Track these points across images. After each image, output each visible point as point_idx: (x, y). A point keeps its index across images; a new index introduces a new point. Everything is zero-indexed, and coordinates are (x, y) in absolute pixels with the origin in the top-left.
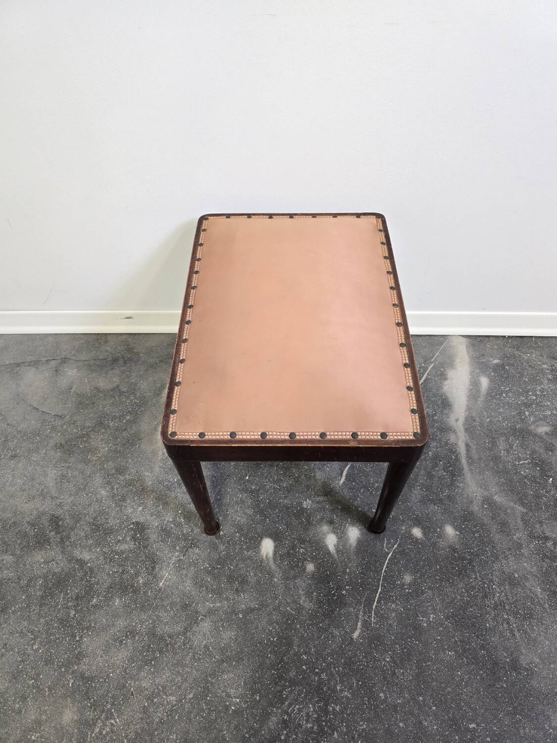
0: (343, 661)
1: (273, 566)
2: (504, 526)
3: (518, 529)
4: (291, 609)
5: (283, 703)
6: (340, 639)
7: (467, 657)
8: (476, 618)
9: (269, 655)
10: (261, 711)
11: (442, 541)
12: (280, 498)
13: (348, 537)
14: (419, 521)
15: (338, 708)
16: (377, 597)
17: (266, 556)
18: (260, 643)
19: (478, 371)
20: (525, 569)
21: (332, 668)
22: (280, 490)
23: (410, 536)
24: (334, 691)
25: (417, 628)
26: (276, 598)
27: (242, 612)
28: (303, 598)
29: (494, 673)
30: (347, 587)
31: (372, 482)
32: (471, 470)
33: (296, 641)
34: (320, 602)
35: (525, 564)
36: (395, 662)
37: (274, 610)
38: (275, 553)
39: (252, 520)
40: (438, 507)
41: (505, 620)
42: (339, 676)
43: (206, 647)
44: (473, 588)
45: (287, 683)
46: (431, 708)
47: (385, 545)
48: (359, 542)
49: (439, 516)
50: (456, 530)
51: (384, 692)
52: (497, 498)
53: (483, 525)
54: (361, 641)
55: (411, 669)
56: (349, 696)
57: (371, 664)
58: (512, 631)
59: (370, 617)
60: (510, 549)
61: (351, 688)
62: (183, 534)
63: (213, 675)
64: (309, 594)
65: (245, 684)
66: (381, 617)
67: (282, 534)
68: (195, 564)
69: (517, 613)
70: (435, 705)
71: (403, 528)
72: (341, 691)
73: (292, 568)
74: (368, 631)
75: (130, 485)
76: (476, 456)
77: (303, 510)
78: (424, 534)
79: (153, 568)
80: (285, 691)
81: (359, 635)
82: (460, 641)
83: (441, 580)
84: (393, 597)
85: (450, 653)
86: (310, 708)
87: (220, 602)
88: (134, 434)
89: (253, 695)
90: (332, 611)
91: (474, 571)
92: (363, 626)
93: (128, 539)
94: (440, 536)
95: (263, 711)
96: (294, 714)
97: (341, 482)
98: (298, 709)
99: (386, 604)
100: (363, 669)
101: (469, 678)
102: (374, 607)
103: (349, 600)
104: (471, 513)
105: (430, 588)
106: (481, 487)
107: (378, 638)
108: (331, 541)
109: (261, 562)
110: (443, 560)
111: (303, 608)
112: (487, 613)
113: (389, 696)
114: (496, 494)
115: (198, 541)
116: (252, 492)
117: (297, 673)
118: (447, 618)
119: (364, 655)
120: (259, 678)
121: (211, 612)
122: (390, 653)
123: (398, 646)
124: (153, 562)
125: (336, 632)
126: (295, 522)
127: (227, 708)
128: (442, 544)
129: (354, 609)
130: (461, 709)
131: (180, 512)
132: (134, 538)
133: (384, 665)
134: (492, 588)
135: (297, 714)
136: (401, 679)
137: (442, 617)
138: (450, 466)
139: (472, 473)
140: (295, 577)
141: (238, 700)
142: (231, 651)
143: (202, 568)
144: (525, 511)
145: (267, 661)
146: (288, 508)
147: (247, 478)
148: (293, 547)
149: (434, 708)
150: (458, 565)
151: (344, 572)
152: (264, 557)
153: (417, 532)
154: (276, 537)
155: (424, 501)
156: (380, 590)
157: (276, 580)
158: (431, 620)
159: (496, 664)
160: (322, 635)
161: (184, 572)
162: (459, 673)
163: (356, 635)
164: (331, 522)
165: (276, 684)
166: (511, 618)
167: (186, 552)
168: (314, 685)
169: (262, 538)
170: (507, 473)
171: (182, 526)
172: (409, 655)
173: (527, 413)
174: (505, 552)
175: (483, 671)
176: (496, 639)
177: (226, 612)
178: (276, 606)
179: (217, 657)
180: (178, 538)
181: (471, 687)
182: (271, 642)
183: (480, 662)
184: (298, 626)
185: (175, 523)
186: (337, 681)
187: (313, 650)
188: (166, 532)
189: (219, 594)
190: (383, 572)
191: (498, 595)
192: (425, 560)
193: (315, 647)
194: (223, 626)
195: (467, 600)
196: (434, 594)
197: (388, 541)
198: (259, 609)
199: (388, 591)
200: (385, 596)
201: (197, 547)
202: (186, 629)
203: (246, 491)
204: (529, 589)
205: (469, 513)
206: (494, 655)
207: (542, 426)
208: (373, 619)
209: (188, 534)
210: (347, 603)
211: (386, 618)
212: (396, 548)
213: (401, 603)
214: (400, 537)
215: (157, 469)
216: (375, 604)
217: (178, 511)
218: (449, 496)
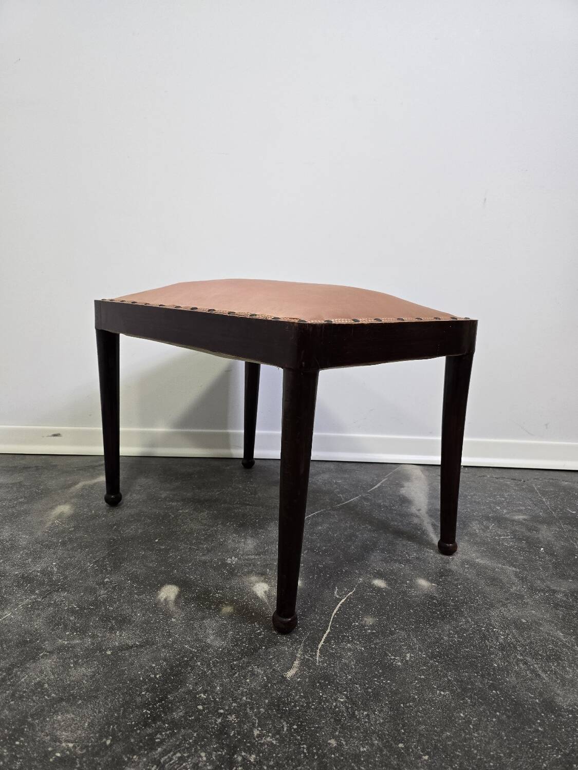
0: (267, 701)
1: (173, 608)
2: (494, 581)
3: (514, 584)
4: (192, 646)
5: (153, 749)
6: (265, 678)
7: (471, 697)
8: (476, 658)
9: (143, 693)
10: (110, 759)
11: (414, 591)
12: (197, 555)
14: (381, 575)
15: (252, 758)
16: (324, 637)
17: (165, 600)
18: (131, 681)
20: (535, 616)
21: (248, 709)
22: (197, 550)
23: (371, 586)
24: (249, 735)
25: (390, 669)
26: (170, 636)
27: (113, 648)
28: (212, 637)
29: (520, 715)
33: (192, 678)
34: (236, 642)
35: (533, 612)
36: (354, 703)
37: (164, 647)
38: (178, 597)
39: (154, 571)
40: (405, 565)
41: (519, 660)
42: (259, 718)
43: (40, 684)
44: (466, 630)
45: (167, 725)
46: (420, 757)
47: (335, 593)
49: (407, 572)
50: (432, 582)
51: (336, 738)
52: (480, 561)
53: (466, 579)
54: (299, 680)
55: (381, 711)
56: (274, 742)
57: (313, 705)
58: (533, 671)
59: (313, 656)
60: (507, 599)
61: (278, 732)
62: (51, 581)
63: (39, 714)
64: (221, 633)
65: (91, 725)
66: (331, 656)
67: (193, 582)
68: (56, 605)
69: (537, 654)
70: (428, 754)
71: (360, 579)
72: (259, 736)
73: (200, 610)
74: (309, 669)
77: (225, 565)
78: (389, 584)
80: (161, 734)
81: (296, 674)
82: (456, 680)
83: (418, 622)
84: (348, 637)
85: (442, 693)
86: (202, 757)
87: (81, 639)
89: (101, 738)
90: (256, 649)
91: (463, 616)
92: (301, 664)
94: (411, 587)
95: (113, 760)
96: (171, 764)
98: (179, 758)
99: (337, 643)
100: (299, 710)
101: (480, 720)
102: (320, 646)
104: (450, 570)
105: (402, 629)
107: (326, 677)
108: (261, 588)
109: (156, 604)
110: (418, 606)
111: (210, 646)
112: (491, 654)
113: (344, 743)
114: (477, 558)
115: (70, 586)
116: (159, 550)
117: (186, 713)
118: (433, 656)
119: (302, 694)
120: (117, 718)
121: (61, 649)
122: (345, 693)
123: (358, 686)
126: (213, 573)
127: (47, 755)
128: (415, 593)
129: (289, 648)
130: (474, 758)
131: (54, 564)
133: (336, 707)
134: (493, 631)
135: (178, 764)
136: (365, 722)
137: (425, 656)
140: (203, 618)
141: (71, 745)
142: (81, 689)
143: (66, 608)
144: (518, 570)
145: (138, 699)
146: (205, 563)
148: (207, 593)
149: (426, 757)
150: (440, 610)
152: (162, 600)
153: (379, 583)
154: (184, 584)
155: (387, 560)
156: (328, 631)
157: (173, 620)
158: (408, 659)
159: (517, 704)
160: (236, 673)
161: (37, 612)
162: (462, 715)
163: (290, 674)
164: (262, 574)
165: (146, 725)
166: (529, 659)
167: (48, 595)
168: (214, 728)
169: (162, 585)
170: (488, 543)
171: (52, 575)
172: (376, 696)
173: (499, 508)
174: (501, 601)
175: (500, 712)
176: (512, 679)
177: (87, 649)
178: (168, 644)
179: (53, 695)
180: (42, 584)
181: (485, 731)
182: (151, 680)
183: (493, 702)
184: (199, 663)
185: (43, 572)
186: (254, 724)
187: (218, 688)
188: (27, 579)
189: (82, 631)
190: (333, 615)
191: (503, 637)
192: (392, 605)
193: (221, 685)
194: (76, 663)
195: (458, 641)
196: (409, 635)
197: (341, 589)
198: (141, 646)
199: (341, 632)
200: (337, 636)
201: (66, 591)
202: (13, 666)
203: (152, 550)
204: (546, 633)
205: (446, 570)
206: (514, 696)
207: (519, 515)
208: (317, 658)
209: (58, 581)
210: (278, 642)
211: (338, 657)
212: (351, 595)
213: (360, 643)
214: (356, 586)
215: (39, 533)
216: (322, 643)
217: (52, 563)
218: (418, 558)
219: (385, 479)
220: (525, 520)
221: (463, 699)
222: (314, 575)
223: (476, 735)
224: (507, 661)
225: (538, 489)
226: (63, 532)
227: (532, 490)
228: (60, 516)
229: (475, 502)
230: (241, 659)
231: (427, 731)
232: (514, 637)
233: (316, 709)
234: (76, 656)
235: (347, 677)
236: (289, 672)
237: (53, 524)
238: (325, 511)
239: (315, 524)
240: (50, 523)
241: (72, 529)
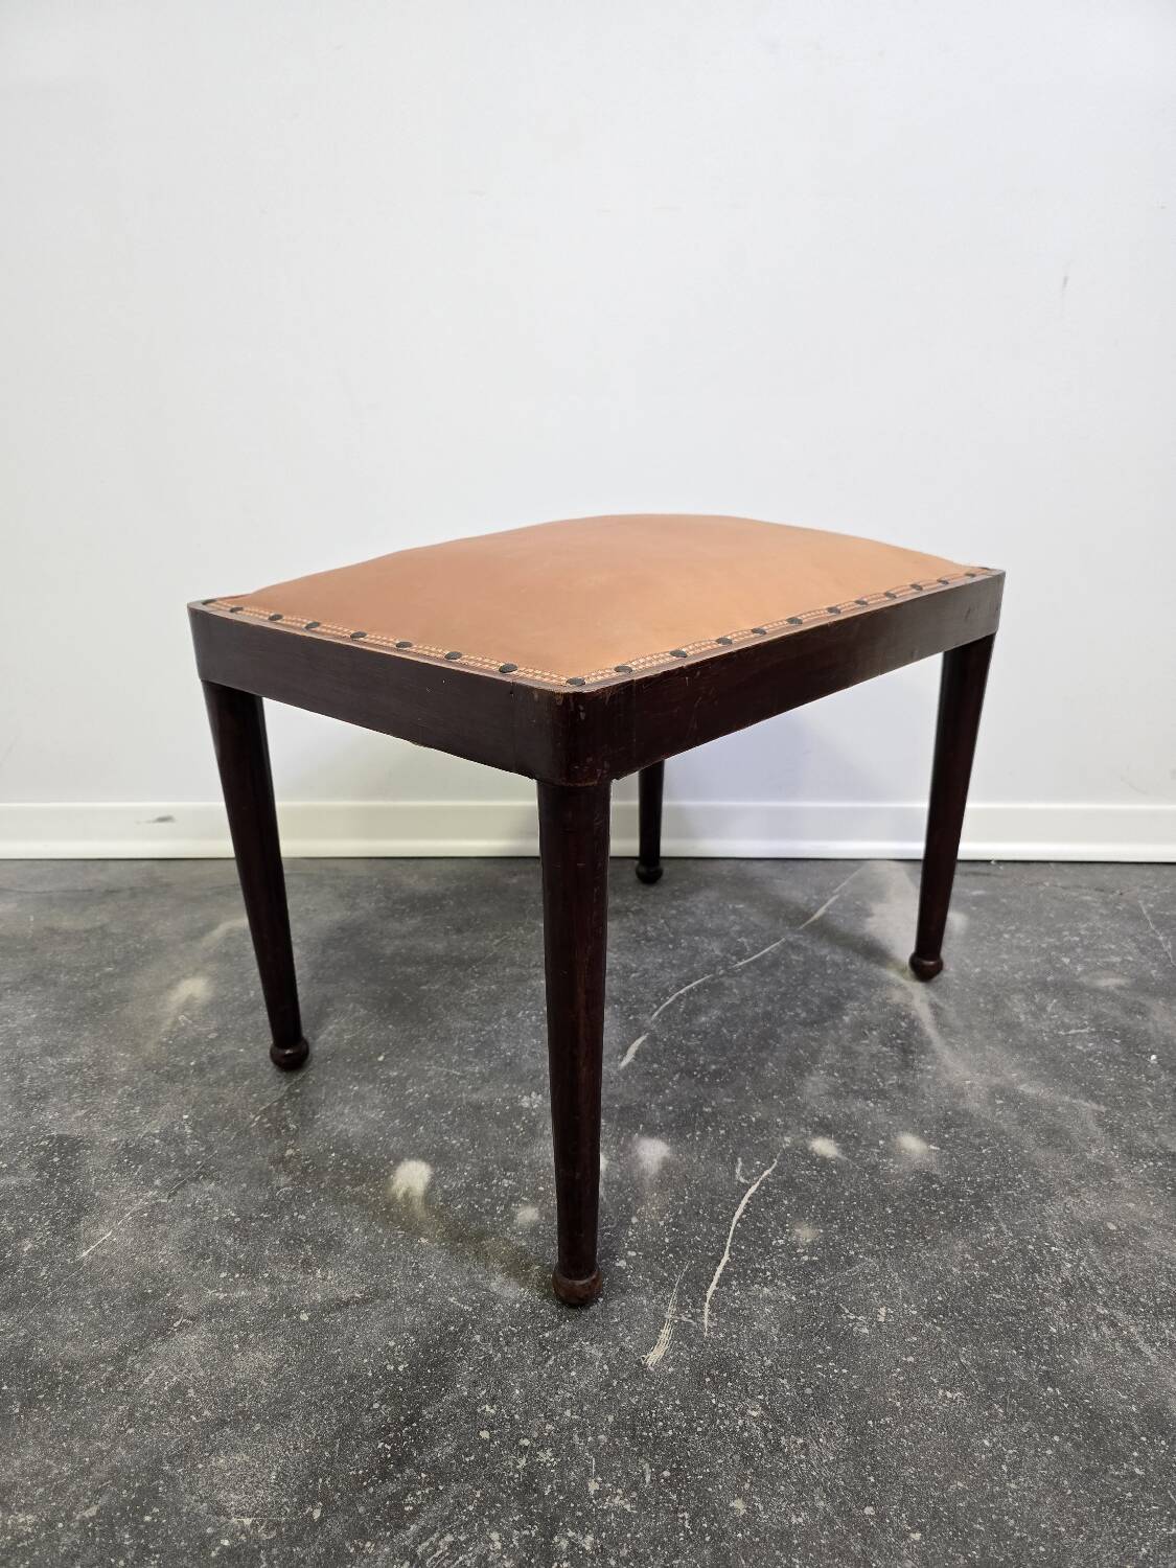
0: (611, 1419)
1: (422, 1214)
2: (1054, 1136)
3: (1094, 1141)
4: (462, 1300)
5: (400, 1527)
6: (606, 1367)
7: (1004, 1404)
8: (1016, 1315)
9: (376, 1406)
10: (322, 1550)
11: (894, 1163)
12: (461, 1091)
13: (636, 1157)
14: (827, 1127)
15: (588, 1542)
16: (718, 1272)
17: (406, 1195)
18: (351, 1378)
20: (1135, 1215)
21: (576, 1436)
22: (461, 1078)
23: (807, 1154)
24: (578, 1494)
25: (844, 1340)
26: (419, 1277)
27: (312, 1308)
28: (500, 1277)
29: (1099, 1442)
30: (632, 1254)
31: (702, 1062)
32: (950, 1043)
33: (466, 1371)
35: (1132, 1205)
36: (778, 1420)
37: (409, 1302)
38: (431, 1187)
39: (380, 1129)
40: (875, 1103)
41: (1100, 1317)
42: (596, 1456)
43: (179, 1390)
44: (996, 1252)
45: (423, 1475)
46: (905, 1536)
47: (738, 1171)
48: (666, 1165)
49: (882, 1119)
50: (930, 1143)
51: (746, 1497)
52: (1027, 1089)
53: (999, 1134)
54: (671, 1369)
55: (830, 1436)
56: (628, 1507)
57: (700, 1425)
58: (1128, 1342)
59: (696, 1316)
60: (1080, 1177)
61: (635, 1486)
62: (181, 1156)
63: (181, 1456)
64: (517, 1269)
65: (282, 1477)
66: (732, 1315)
67: (458, 1153)
68: (196, 1212)
69: (1136, 1302)
70: (921, 1528)
71: (787, 1139)
72: (599, 1494)
73: (475, 1217)
74: (690, 1346)
75: (69, 1073)
76: (959, 1023)
77: (518, 1112)
78: (845, 1150)
79: (73, 1222)
80: (414, 1495)
81: (665, 1357)
82: (976, 1365)
83: (901, 1236)
84: (764, 1272)
85: (949, 1395)
86: (492, 1541)
87: (250, 1287)
88: (113, 993)
89: (301, 1505)
91: (991, 1219)
92: (675, 1336)
93: (24, 1167)
94: (886, 1153)
95: (328, 1551)
96: (436, 1559)
97: (624, 1064)
98: (451, 1546)
99: (744, 1287)
100: (673, 1437)
101: (1021, 1453)
102: (709, 1294)
103: (636, 1279)
104: (966, 1114)
105: (871, 1252)
106: (981, 1071)
107: (723, 1363)
109: (388, 1206)
110: (900, 1197)
111: (497, 1299)
112: (1044, 1304)
113: (761, 1507)
114: (1022, 1081)
115: (220, 1168)
116: (388, 1081)
117: (459, 1448)
118: (930, 1314)
119: (678, 1402)
120: (330, 1462)
121: (215, 1309)
122: (761, 1397)
123: (785, 1381)
124: (76, 1211)
125: (594, 1351)
126: (495, 1132)
127: (205, 1543)
128: (895, 1168)
129: (650, 1299)
130: (1009, 1537)
131: (186, 1117)
132: (41, 1165)
133: (744, 1428)
134: (1049, 1251)
135: (448, 1558)
136: (800, 1462)
137: (915, 1312)
138: (897, 1038)
139: (953, 1048)
140: (482, 1235)
141: (247, 1521)
142: (257, 1399)
143: (216, 1219)
144: (1103, 1109)
145: (367, 1420)
146: (480, 1108)
147: (381, 1058)
148: (486, 1177)
149: (917, 1536)
150: (945, 1208)
151: (625, 1225)
152: (400, 1195)
153: (824, 1147)
154: (438, 1158)
155: (837, 1094)
156: (726, 1258)
157: (424, 1241)
158: (882, 1319)
159: (1094, 1417)
160: (549, 1357)
161: (161, 1228)
162: (986, 1443)
163: (653, 1357)
165: (385, 1476)
166: (1120, 1315)
167: (178, 1188)
169: (398, 1161)
170: (1043, 1047)
171: (182, 1142)
172: (821, 1401)
173: (1066, 961)
174: (1068, 1183)
175: (1060, 1436)
176: (1084, 1360)
177: (263, 1310)
178: (416, 1294)
179: (206, 1413)
180: (165, 1164)
181: (1032, 1477)
182: (388, 1375)
183: (1048, 1413)
184: (478, 1338)
185: (165, 1136)
186: (587, 1470)
187: (517, 1392)
188: (134, 1153)
189: (251, 1270)
190: (734, 1222)
191: (1069, 1266)
192: (851, 1198)
193: (523, 1385)
194: (244, 1341)
195: (982, 1276)
196: (884, 1265)
197: (748, 1163)
198: (365, 1301)
199: (750, 1260)
200: (742, 1272)
201: (212, 1179)
202: (126, 1350)
203: (373, 1081)
204: (1156, 1253)
205: (957, 1113)
206: (1088, 1398)
207: (1107, 977)
208: (706, 1321)
209: (195, 1156)
210: (629, 1286)
211: (746, 1318)
212: (768, 1176)
213: (789, 1284)
214: (779, 1155)
215: (151, 1046)
216: (713, 1286)
217: (181, 1116)
218: (901, 1087)
219: (834, 898)
220: (1120, 988)
221: (989, 1408)
222: (694, 1132)
223: (1013, 1486)
224: (1078, 1320)
225: (1150, 911)
226: (196, 1041)
227: (1136, 916)
228: (187, 1005)
229: (1018, 947)
230: (558, 1325)
231: (920, 1479)
232: (1091, 1262)
233: (704, 1433)
234: (243, 1326)
235: (763, 1362)
236: (651, 1354)
237: (176, 1022)
238: (713, 979)
239: (694, 1011)
240: (169, 1022)
241: (213, 1036)
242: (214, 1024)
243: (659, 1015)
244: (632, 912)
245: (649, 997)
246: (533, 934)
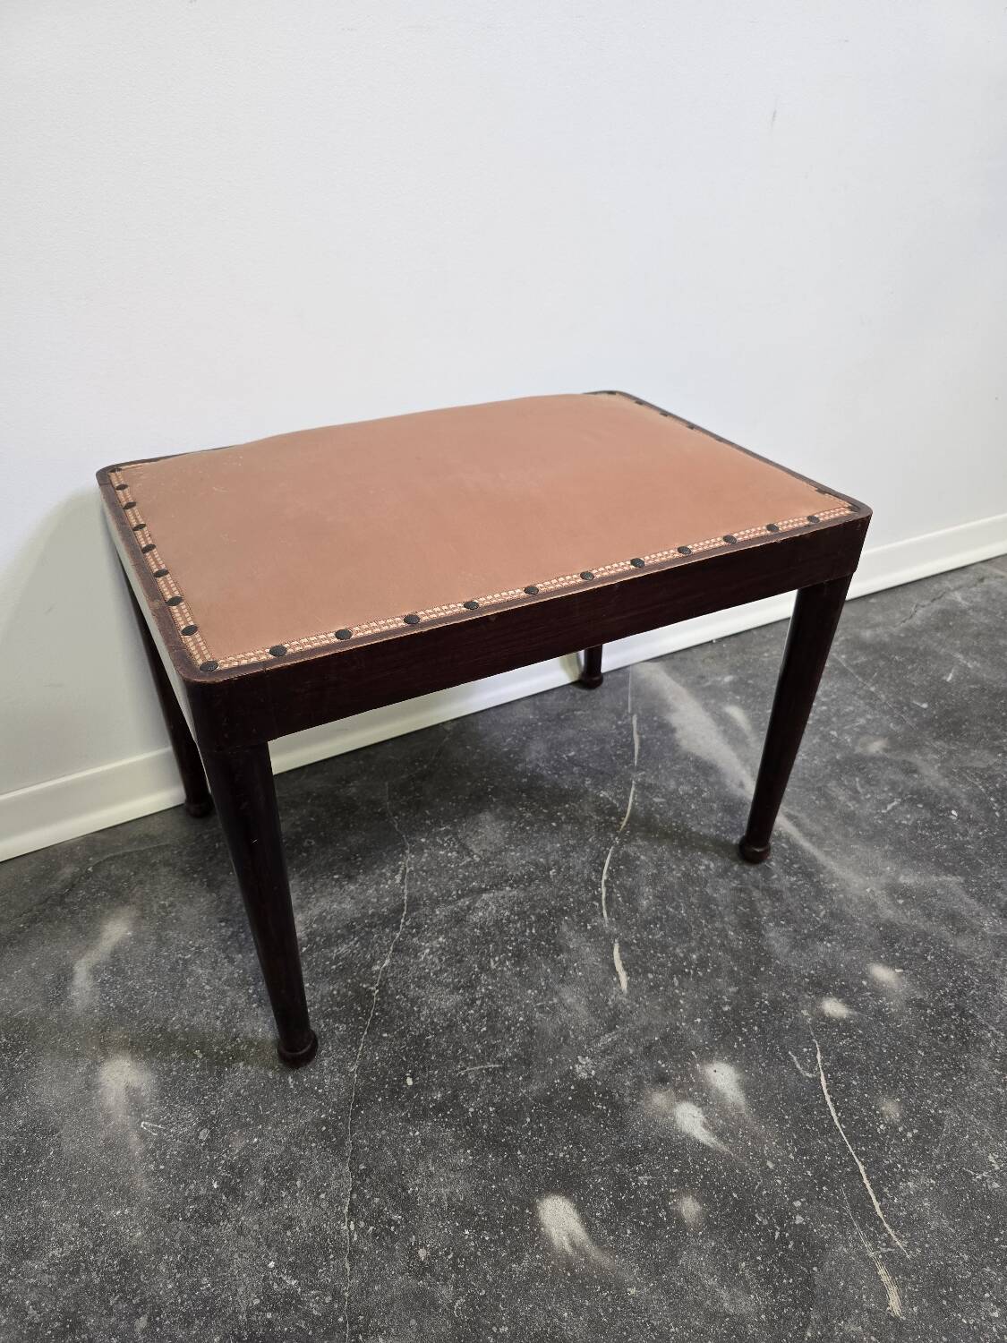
1: (606, 1261)
2: (955, 921)
3: (979, 914)
6: (873, 1338)
11: (887, 1001)
12: (517, 1087)
13: (717, 1090)
14: (819, 984)
16: (868, 1186)
17: (573, 1245)
19: (713, 701)
22: (505, 1069)
23: (830, 1022)
28: (724, 1294)
30: (797, 1204)
31: (682, 955)
32: (827, 853)
38: (587, 1223)
39: (482, 1175)
40: (830, 941)
47: (798, 1066)
48: (746, 1088)
49: (845, 957)
50: (892, 966)
52: (907, 879)
53: (924, 936)
54: (915, 1309)
59: (888, 1241)
60: (997, 955)
62: (315, 1322)
64: (729, 1276)
66: (909, 1225)
67: (576, 1167)
71: (805, 1012)
73: (650, 1236)
74: (909, 1276)
75: (76, 1273)
76: (817, 829)
77: (584, 1088)
78: (849, 1003)
81: (902, 1299)
83: (947, 1075)
84: (895, 1166)
88: (25, 1126)
90: (809, 1280)
91: (981, 1026)
92: (893, 1273)
94: (876, 993)
97: (624, 985)
99: (895, 1191)
102: (880, 1213)
103: (821, 1230)
104: (890, 925)
105: (942, 1104)
106: (867, 875)
107: (941, 1278)
108: (690, 1120)
109: (570, 1268)
110: (918, 1035)
111: (741, 1320)
114: (898, 874)
115: (369, 1314)
116: (440, 1108)
125: (853, 1328)
126: (585, 1123)
128: (893, 1006)
129: (846, 1244)
131: (272, 1264)
138: (792, 863)
139: (833, 857)
140: (673, 1255)
144: (961, 879)
146: (549, 1101)
147: (410, 1082)
148: (621, 1183)
151: (767, 1174)
152: (569, 1249)
153: (834, 1008)
154: (566, 1183)
155: (799, 943)
156: (862, 1168)
157: (633, 1291)
158: (996, 1167)
163: (895, 1305)
164: (662, 1079)
169: (533, 1207)
170: (884, 832)
171: (299, 1302)
173: (835, 734)
174: (995, 964)
190: (838, 1124)
192: (890, 1054)
196: (960, 1111)
197: (799, 1054)
199: (878, 1161)
200: (882, 1175)
203: (425, 1116)
205: (885, 926)
207: (870, 742)
208: (898, 1243)
209: (329, 1312)
210: (823, 1241)
211: (920, 1220)
212: (822, 1061)
213: (920, 1169)
214: (812, 1033)
215: (143, 1185)
216: (877, 1205)
217: (265, 1266)
218: (832, 914)
219: (634, 719)
220: (886, 750)
222: (737, 1040)
225: (847, 663)
226: (192, 1152)
228: (136, 1103)
230: (808, 1318)
235: (963, 1260)
236: (891, 1303)
237: (143, 1136)
238: (616, 852)
239: (631, 896)
240: (134, 1138)
241: (204, 1134)
242: (190, 1115)
243: (608, 914)
244: (491, 793)
245: (584, 896)
246: (426, 855)
